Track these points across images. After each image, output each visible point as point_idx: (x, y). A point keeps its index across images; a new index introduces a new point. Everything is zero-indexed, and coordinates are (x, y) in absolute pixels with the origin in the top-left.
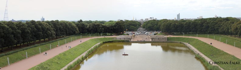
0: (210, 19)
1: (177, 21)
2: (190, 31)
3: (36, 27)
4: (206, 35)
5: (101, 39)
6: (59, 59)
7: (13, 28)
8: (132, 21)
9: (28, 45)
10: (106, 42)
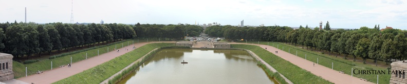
0: (271, 27)
1: (240, 27)
2: (253, 38)
3: (96, 29)
4: (266, 43)
5: (159, 45)
6: (115, 62)
7: (77, 30)
8: (194, 26)
9: (88, 47)
10: (164, 48)
